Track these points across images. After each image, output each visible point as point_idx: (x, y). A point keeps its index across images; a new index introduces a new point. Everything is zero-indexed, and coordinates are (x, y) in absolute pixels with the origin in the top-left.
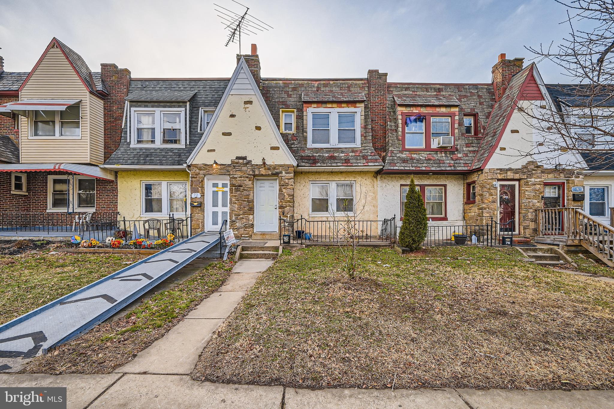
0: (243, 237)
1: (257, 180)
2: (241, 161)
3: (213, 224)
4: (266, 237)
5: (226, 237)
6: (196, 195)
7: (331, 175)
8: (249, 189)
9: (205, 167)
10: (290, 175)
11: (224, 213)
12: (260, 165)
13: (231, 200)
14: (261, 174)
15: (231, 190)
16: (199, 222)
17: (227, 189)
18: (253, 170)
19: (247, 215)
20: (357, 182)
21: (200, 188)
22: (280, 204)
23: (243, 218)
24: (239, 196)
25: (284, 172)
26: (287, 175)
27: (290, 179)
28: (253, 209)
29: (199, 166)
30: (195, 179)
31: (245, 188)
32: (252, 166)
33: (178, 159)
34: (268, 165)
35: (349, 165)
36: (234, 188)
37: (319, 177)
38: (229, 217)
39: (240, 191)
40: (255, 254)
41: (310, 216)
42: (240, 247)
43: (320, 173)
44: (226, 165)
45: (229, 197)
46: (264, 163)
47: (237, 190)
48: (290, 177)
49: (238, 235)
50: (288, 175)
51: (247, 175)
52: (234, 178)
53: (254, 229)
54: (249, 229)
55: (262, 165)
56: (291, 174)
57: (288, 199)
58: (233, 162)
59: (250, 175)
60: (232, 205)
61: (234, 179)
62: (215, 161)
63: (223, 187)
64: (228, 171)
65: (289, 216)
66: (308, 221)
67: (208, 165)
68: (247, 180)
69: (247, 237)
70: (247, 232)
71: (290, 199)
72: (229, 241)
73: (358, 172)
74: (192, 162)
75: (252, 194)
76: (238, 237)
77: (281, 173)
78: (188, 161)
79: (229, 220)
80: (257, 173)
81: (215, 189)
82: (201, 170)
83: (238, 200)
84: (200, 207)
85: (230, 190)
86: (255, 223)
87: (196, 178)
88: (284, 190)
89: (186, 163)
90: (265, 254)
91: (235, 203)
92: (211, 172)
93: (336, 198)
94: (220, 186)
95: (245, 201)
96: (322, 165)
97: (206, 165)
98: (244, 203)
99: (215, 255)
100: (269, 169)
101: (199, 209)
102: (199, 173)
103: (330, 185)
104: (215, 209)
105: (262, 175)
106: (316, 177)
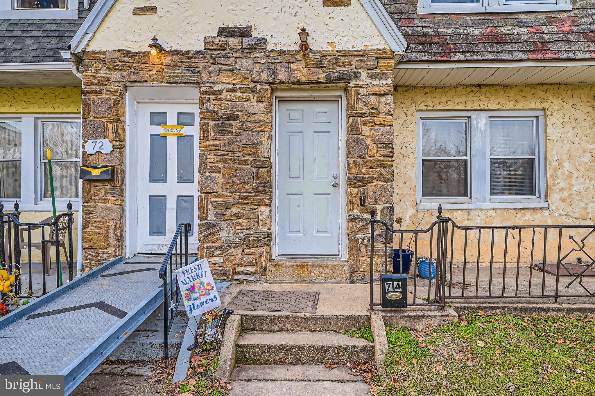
0: (239, 273)
1: (282, 100)
2: (234, 41)
3: (151, 233)
4: (309, 273)
5: (183, 289)
6: (98, 145)
7: (478, 94)
8: (257, 127)
9: (125, 59)
10: (384, 82)
11: (184, 201)
12: (291, 54)
13: (203, 160)
14: (295, 80)
15: (204, 129)
16: (109, 227)
17: (193, 130)
18: (270, 69)
19: (251, 207)
20: (548, 113)
21: (110, 125)
22: (353, 171)
23: (238, 216)
24: (227, 148)
25: (364, 74)
26: (374, 83)
27: (384, 95)
28: (270, 187)
29: (108, 56)
30: (96, 98)
31: (247, 124)
32: (267, 56)
33: (54, 46)
34: (315, 52)
35: (548, 56)
36: (212, 123)
37: (444, 99)
38: (196, 213)
39: (231, 132)
40: (287, 349)
41: (421, 207)
42: (234, 320)
43: (447, 89)
44: (188, 52)
45: (197, 151)
46: (304, 47)
47: (221, 130)
48: (383, 89)
49: (226, 268)
50: (377, 82)
51: (252, 85)
52: (212, 93)
53: (273, 247)
54: (259, 250)
55: (297, 52)
56: (386, 78)
57: (378, 157)
58: (209, 44)
59: (262, 83)
60: (207, 174)
61: (212, 97)
62: (155, 39)
63: (181, 123)
64: (194, 72)
65: (379, 207)
66: (462, 228)
67: (135, 55)
68: (253, 98)
69: (251, 274)
70: (251, 257)
71: (383, 156)
72: (197, 303)
73: (552, 84)
74: (87, 46)
75: (266, 143)
76: (225, 273)
77: (356, 75)
78: (73, 43)
79: (196, 222)
80: (281, 76)
81: (159, 130)
82: (114, 69)
83: (225, 161)
84: (111, 181)
85: (201, 129)
86: (275, 230)
87: (100, 92)
88: (365, 130)
89: (69, 47)
90: (325, 349)
91: (217, 170)
92: (144, 76)
93: (488, 157)
94: (172, 120)
95: (246, 162)
96: (469, 58)
97: (128, 54)
98: (241, 169)
99: (148, 352)
100: (319, 65)
101: (108, 187)
102: (108, 79)
103: (474, 122)
104: (158, 189)
105: (299, 83)
106: (436, 101)
